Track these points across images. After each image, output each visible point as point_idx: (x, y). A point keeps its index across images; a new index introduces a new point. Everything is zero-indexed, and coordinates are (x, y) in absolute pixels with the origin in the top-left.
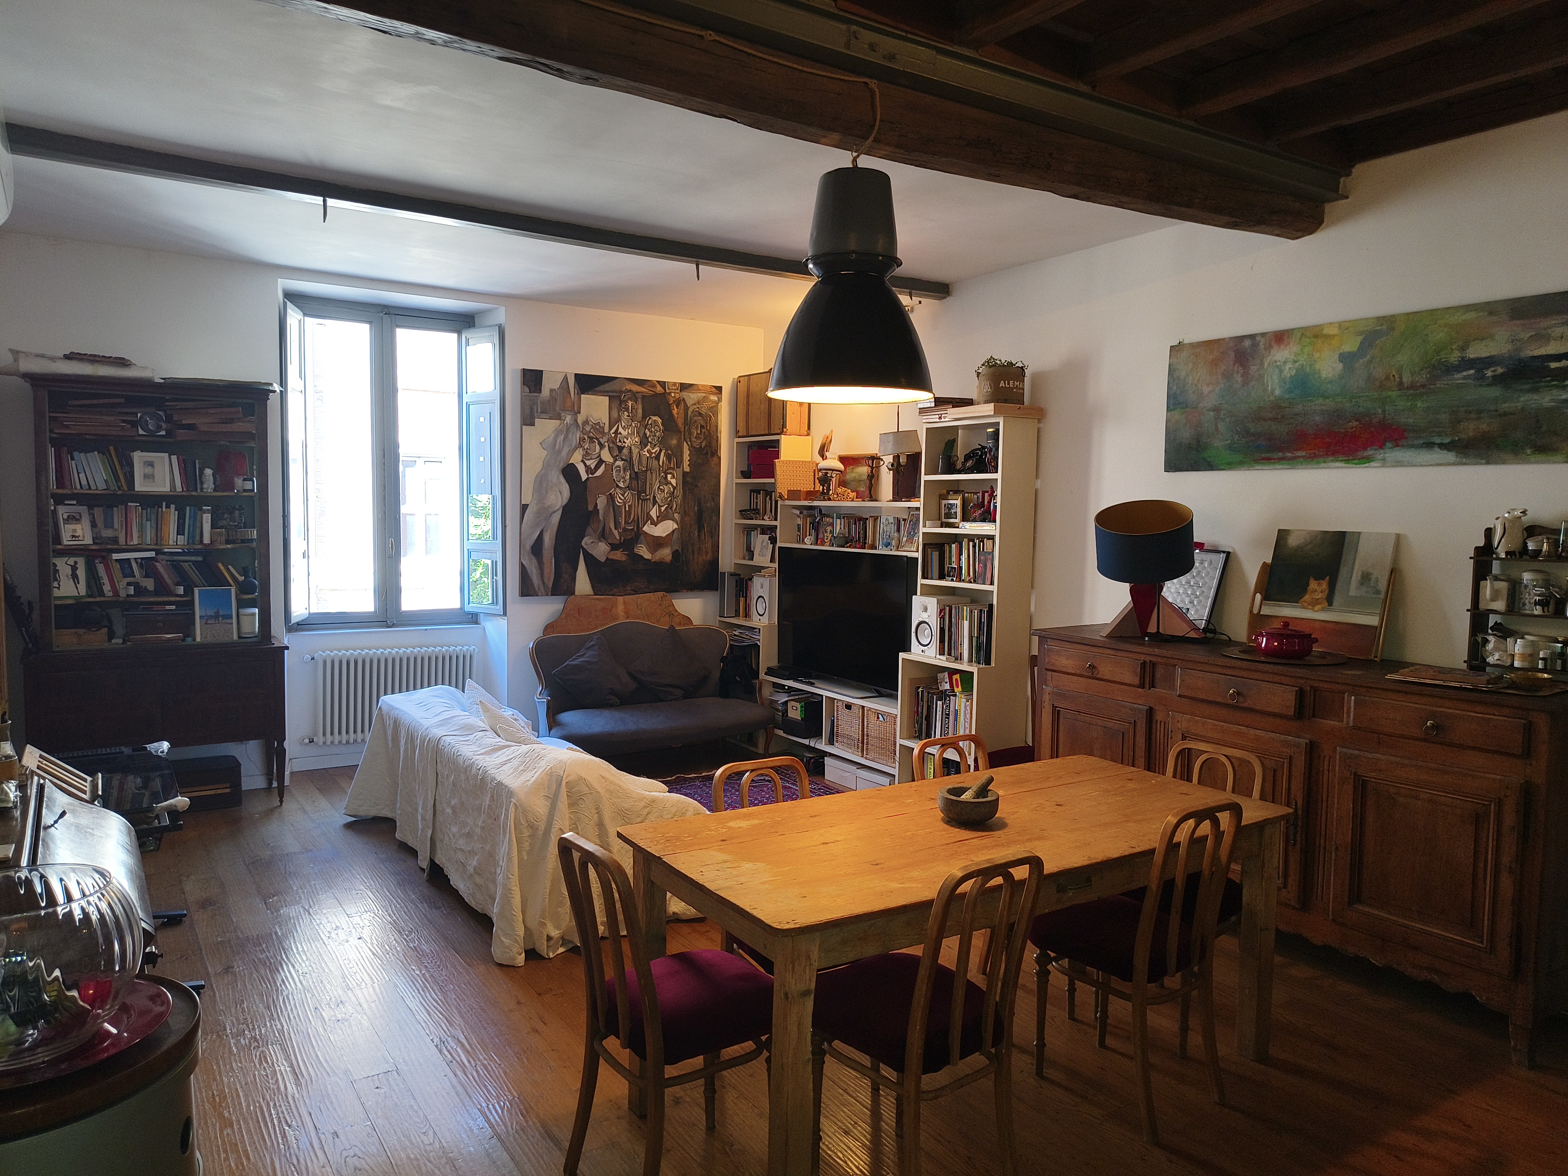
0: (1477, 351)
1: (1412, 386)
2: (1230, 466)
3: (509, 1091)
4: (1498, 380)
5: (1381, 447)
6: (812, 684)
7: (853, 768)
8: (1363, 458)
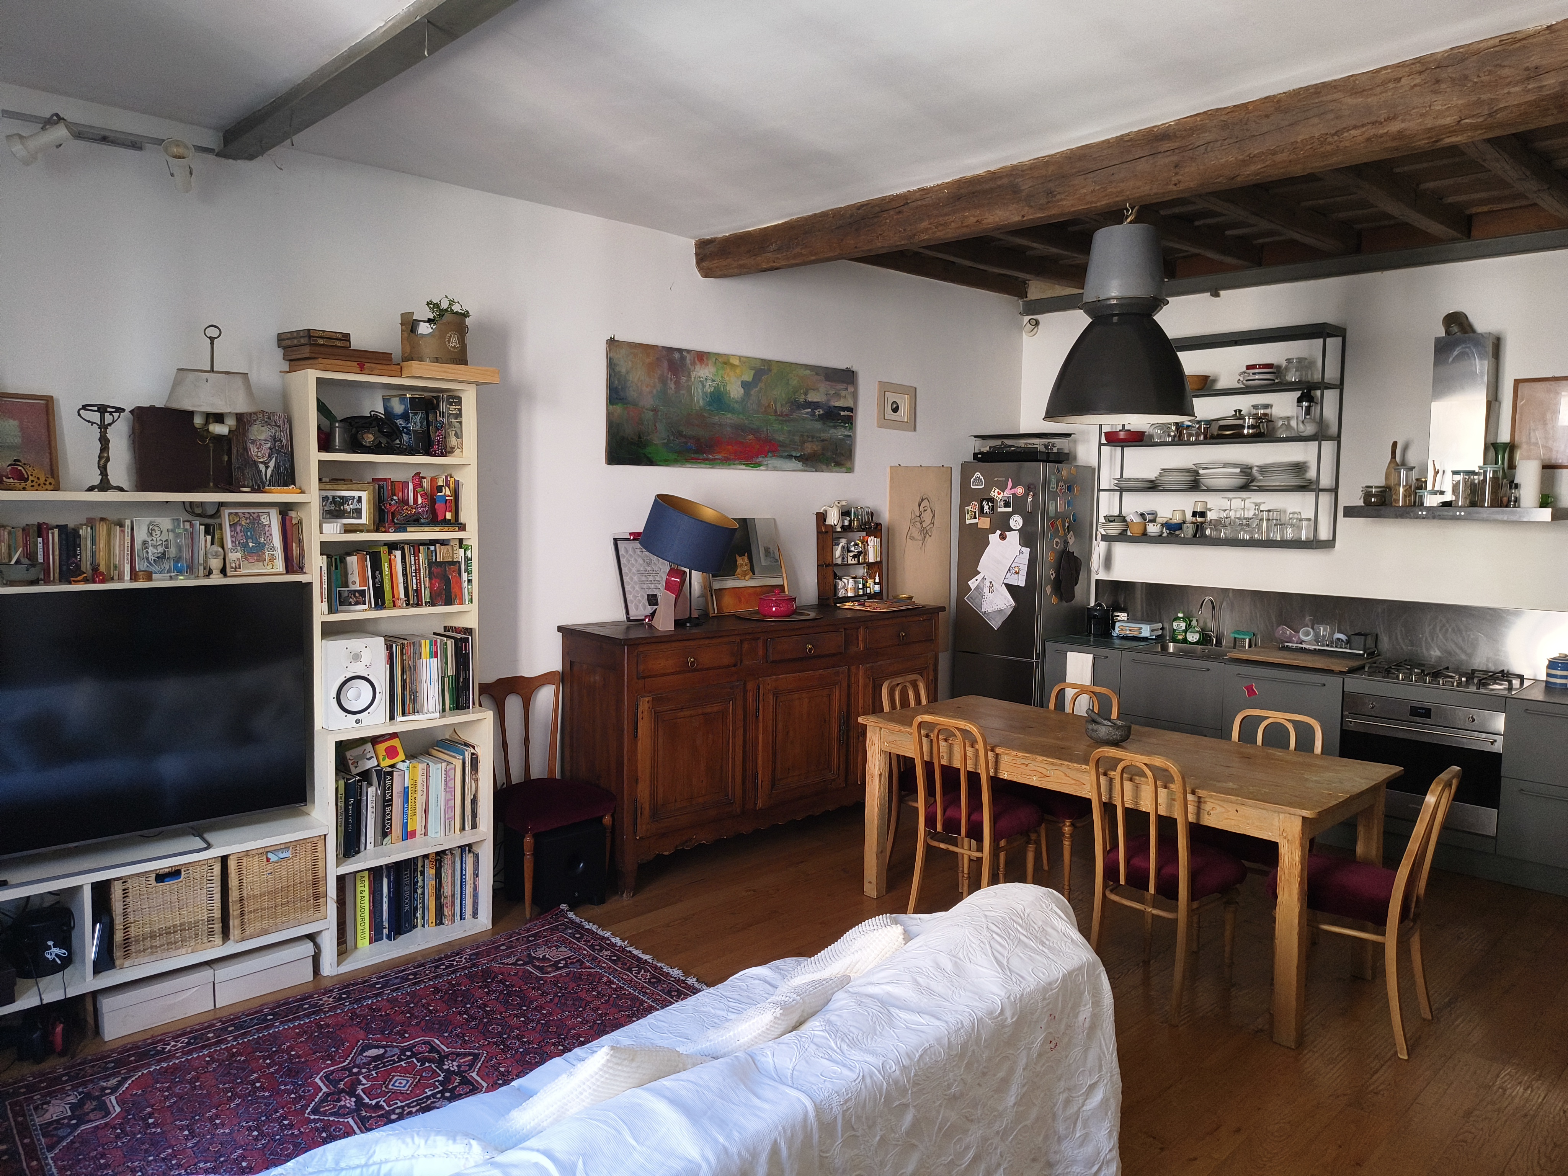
0: (813, 397)
1: (781, 415)
2: (666, 462)
4: (820, 418)
7: (196, 977)
8: (756, 463)
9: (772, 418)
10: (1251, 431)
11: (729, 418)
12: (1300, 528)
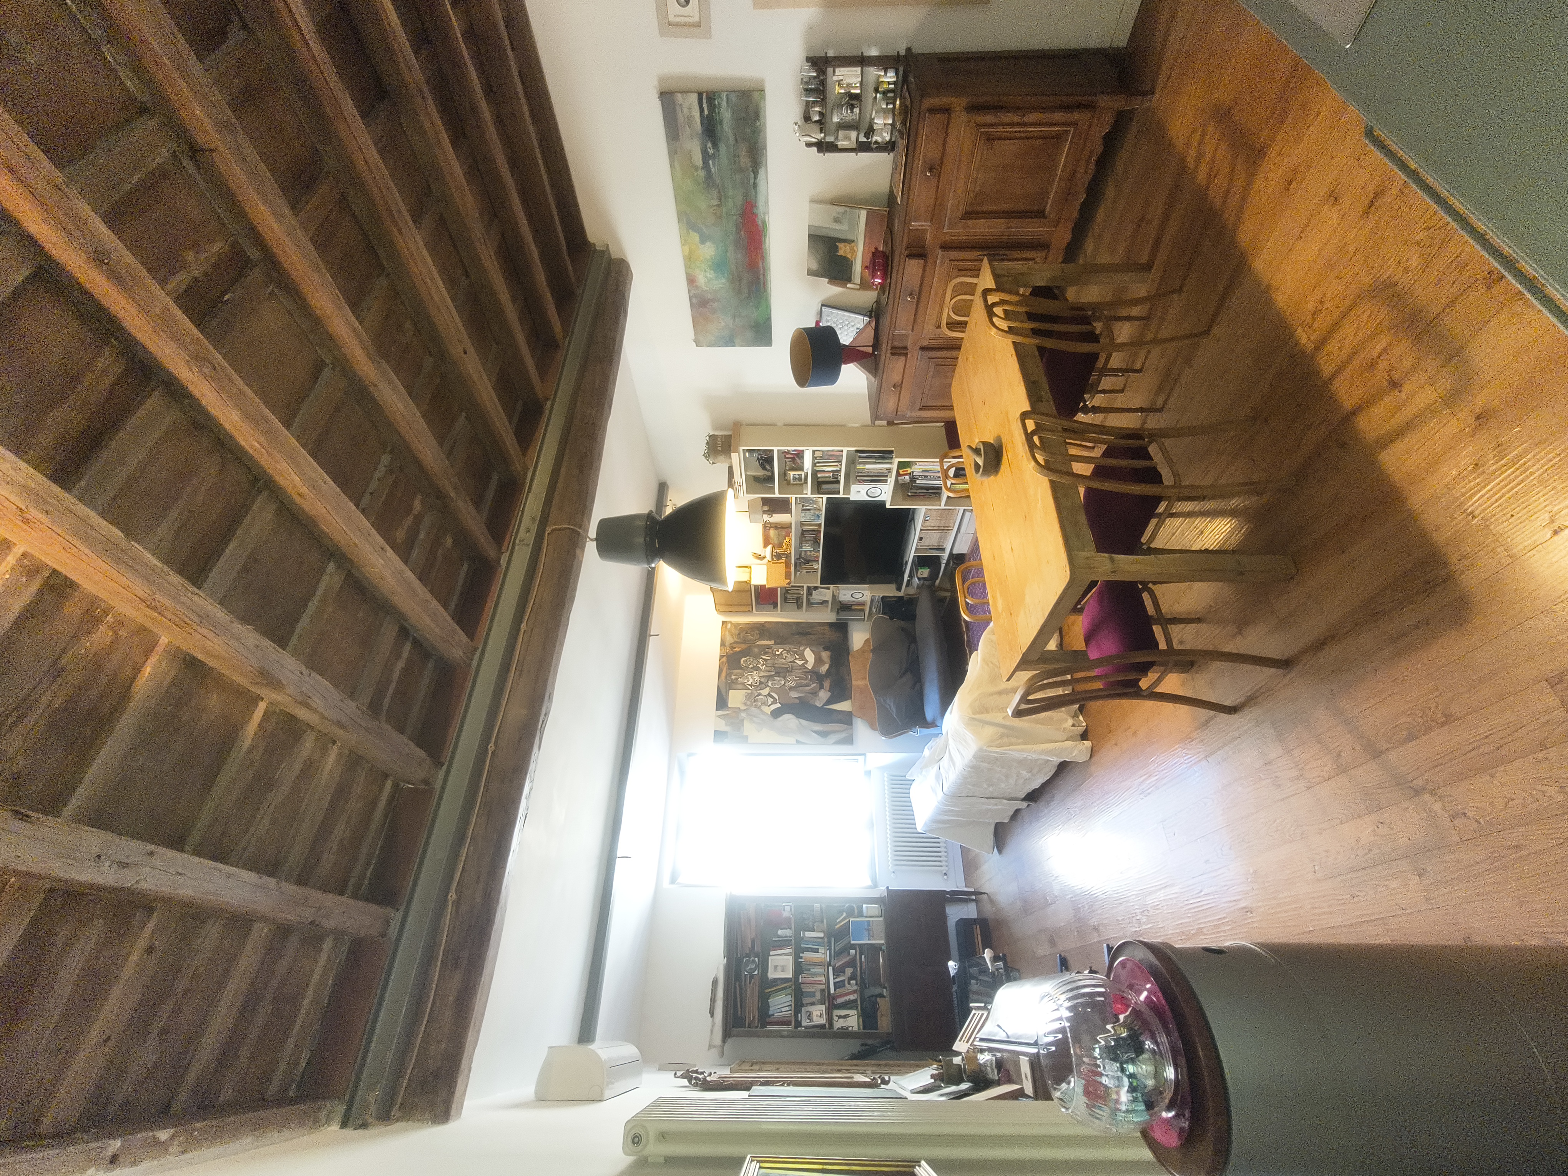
0: (698, 160)
1: (720, 199)
2: (768, 308)
3: (1176, 750)
4: (715, 145)
5: (756, 215)
6: (907, 562)
7: (959, 535)
8: (763, 226)
9: (724, 209)
11: (731, 254)
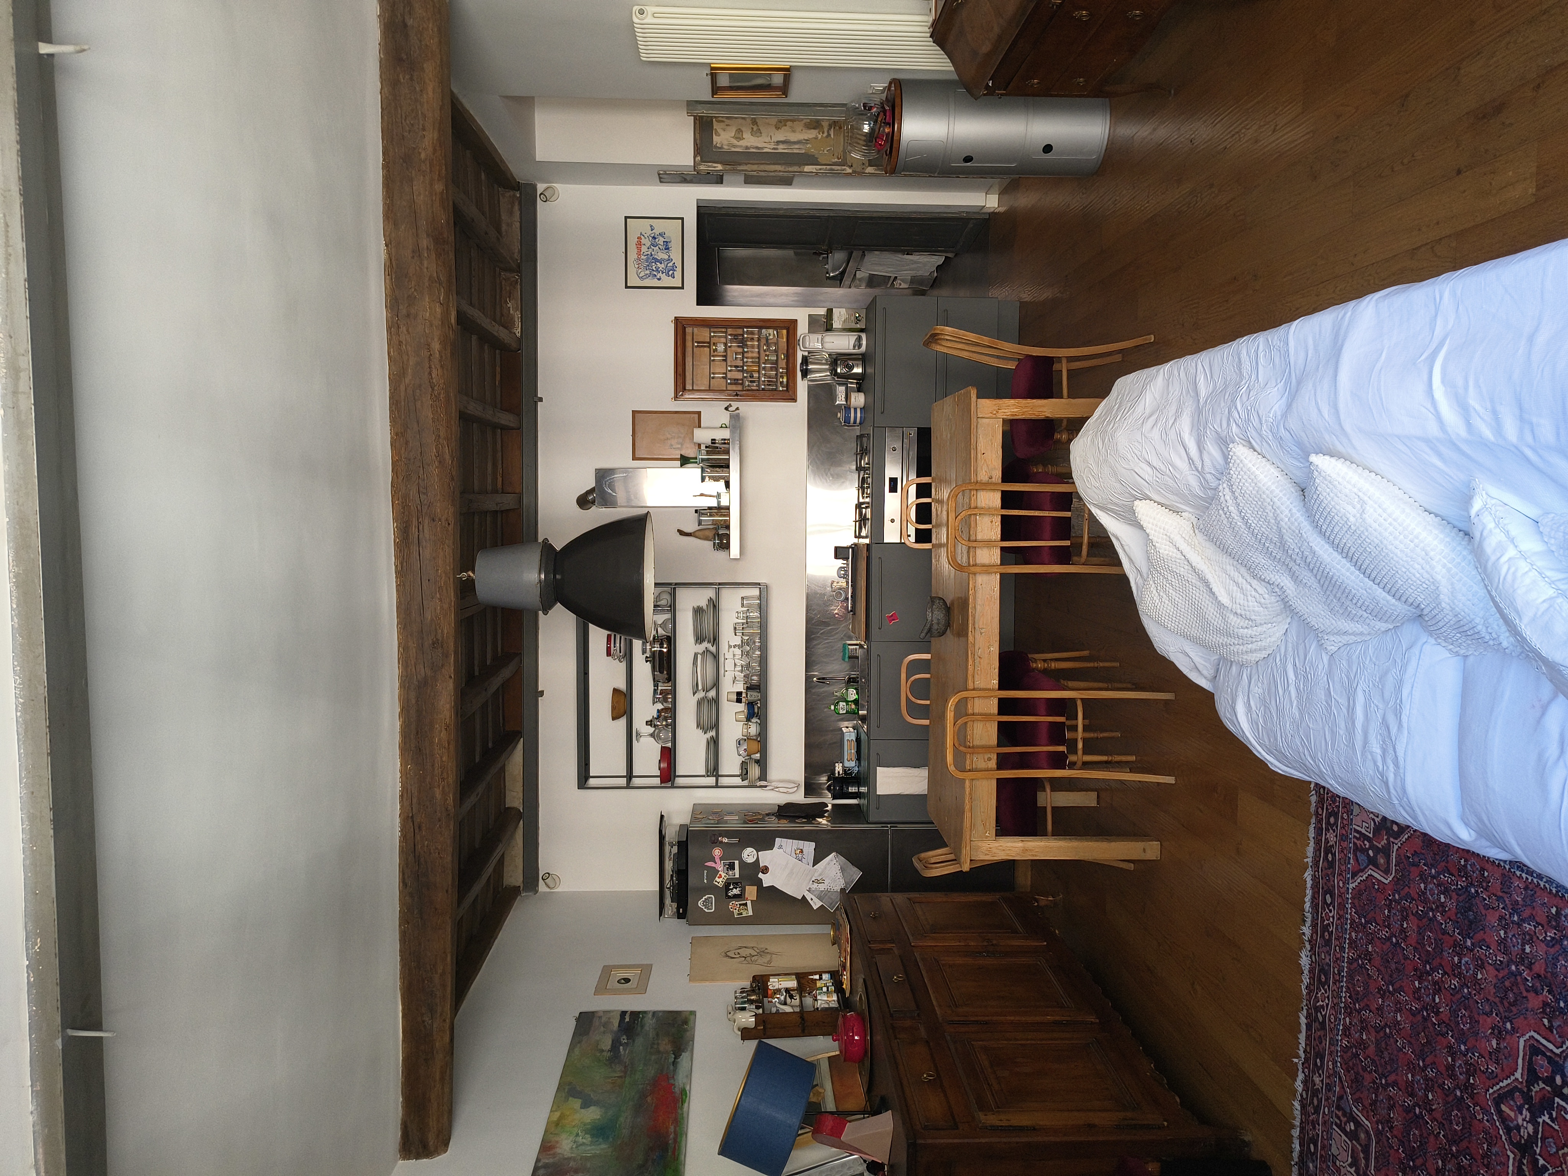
0: (606, 1046)
1: (625, 1072)
4: (631, 1038)
5: (673, 1085)
8: (681, 1093)
9: (628, 1080)
10: (665, 646)
11: (626, 1119)
12: (749, 606)
